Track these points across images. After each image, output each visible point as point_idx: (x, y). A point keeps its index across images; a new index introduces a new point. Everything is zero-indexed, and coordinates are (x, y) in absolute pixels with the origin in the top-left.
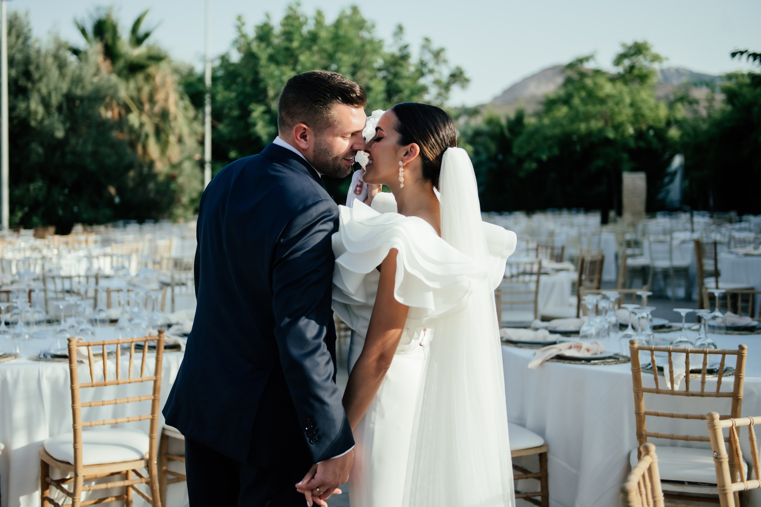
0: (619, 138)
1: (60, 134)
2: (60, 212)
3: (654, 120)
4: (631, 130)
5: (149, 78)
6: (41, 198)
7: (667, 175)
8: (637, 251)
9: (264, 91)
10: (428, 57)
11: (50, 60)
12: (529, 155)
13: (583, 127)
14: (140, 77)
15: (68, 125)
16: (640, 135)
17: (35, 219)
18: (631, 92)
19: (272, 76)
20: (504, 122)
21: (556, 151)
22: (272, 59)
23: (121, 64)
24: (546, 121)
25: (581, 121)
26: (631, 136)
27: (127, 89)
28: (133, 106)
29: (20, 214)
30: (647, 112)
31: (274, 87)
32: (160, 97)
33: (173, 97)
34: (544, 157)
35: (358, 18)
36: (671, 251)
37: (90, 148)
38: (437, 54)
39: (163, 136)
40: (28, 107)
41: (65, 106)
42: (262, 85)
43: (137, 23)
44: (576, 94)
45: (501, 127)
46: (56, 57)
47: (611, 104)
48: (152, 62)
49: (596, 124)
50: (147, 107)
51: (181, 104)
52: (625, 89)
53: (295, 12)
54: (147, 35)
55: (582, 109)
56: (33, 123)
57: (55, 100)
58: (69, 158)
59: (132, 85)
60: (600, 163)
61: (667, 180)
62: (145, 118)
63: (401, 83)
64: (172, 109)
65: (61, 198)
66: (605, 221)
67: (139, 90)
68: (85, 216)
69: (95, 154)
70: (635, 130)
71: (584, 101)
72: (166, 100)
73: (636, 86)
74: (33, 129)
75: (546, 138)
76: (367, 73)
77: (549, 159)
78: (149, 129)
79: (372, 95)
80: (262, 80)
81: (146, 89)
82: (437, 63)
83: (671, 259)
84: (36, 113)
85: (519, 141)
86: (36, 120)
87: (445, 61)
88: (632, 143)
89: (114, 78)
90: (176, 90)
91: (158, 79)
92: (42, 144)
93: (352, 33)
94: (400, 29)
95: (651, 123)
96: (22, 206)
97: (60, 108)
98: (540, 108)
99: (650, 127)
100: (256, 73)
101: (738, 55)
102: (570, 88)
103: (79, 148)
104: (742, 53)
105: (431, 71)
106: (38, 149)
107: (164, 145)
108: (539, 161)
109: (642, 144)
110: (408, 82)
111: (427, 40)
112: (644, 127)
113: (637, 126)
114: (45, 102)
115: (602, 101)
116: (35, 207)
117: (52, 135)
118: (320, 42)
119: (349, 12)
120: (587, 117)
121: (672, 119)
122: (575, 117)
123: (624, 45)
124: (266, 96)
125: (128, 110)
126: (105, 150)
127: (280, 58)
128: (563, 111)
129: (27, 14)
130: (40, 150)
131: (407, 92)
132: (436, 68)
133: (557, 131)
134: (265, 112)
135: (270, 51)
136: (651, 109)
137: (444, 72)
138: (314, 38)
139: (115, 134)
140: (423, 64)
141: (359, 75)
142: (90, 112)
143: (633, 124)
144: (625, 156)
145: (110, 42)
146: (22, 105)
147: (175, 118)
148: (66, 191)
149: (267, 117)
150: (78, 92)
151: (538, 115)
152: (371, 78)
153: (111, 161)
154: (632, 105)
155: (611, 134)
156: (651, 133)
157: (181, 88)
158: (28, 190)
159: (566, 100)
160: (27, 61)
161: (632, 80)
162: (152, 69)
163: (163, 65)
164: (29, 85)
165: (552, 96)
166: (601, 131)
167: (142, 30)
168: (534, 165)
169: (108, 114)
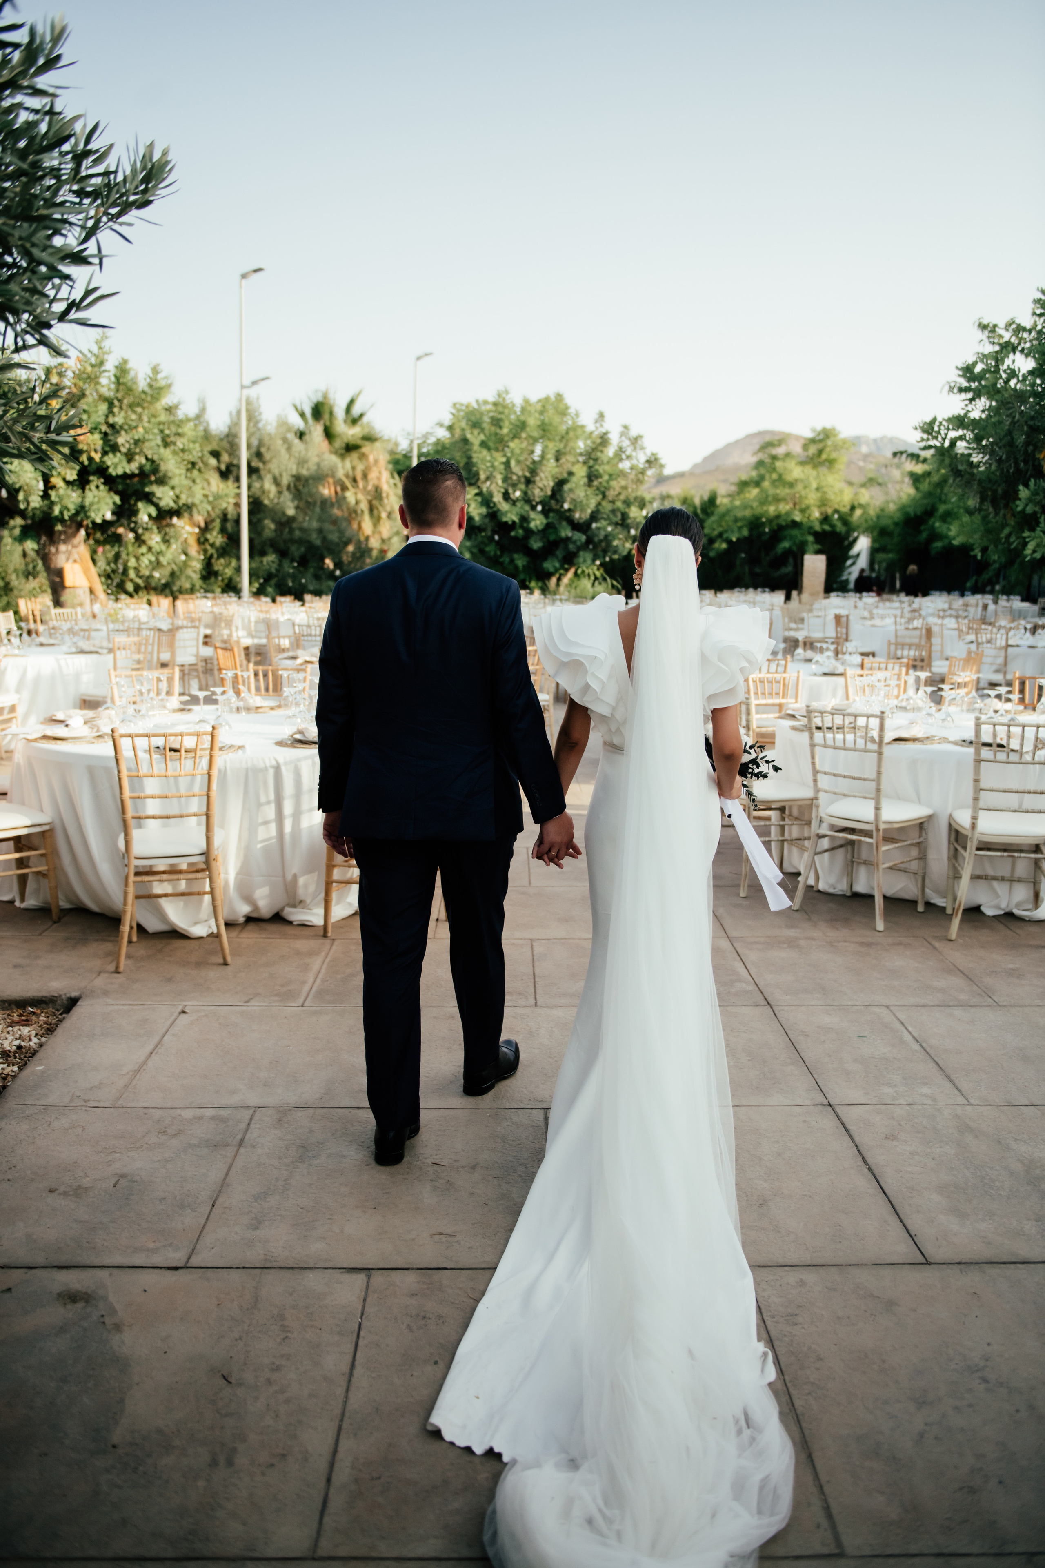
0: (805, 520)
1: (291, 512)
2: (291, 584)
3: (838, 504)
4: (816, 514)
5: (363, 456)
6: (273, 570)
7: (849, 558)
8: (800, 626)
9: (477, 474)
10: (626, 443)
11: (280, 442)
12: (720, 535)
13: (772, 510)
14: (354, 455)
15: (296, 503)
16: (826, 519)
17: (270, 590)
18: (817, 477)
19: (484, 460)
20: (697, 502)
21: (745, 532)
22: (483, 444)
23: (338, 444)
24: (737, 503)
25: (770, 504)
26: (817, 519)
27: (343, 467)
28: (348, 483)
29: (256, 585)
30: (831, 496)
31: (485, 471)
32: (373, 475)
33: (385, 475)
34: (734, 539)
35: (561, 406)
36: (824, 624)
37: (315, 524)
38: (635, 441)
39: (375, 512)
40: (262, 487)
41: (292, 485)
42: (475, 469)
43: (351, 403)
44: (767, 476)
45: (695, 508)
46: (285, 440)
47: (799, 487)
48: (367, 443)
49: (784, 508)
50: (361, 484)
51: (392, 481)
52: (814, 473)
53: (504, 399)
54: (361, 416)
55: (771, 491)
56: (266, 502)
57: (285, 480)
58: (297, 533)
59: (348, 464)
60: (786, 544)
61: (849, 562)
62: (360, 496)
63: (600, 469)
64: (385, 487)
65: (291, 571)
66: (788, 598)
67: (353, 468)
68: (311, 588)
69: (320, 531)
70: (822, 514)
71: (773, 482)
72: (379, 479)
73: (823, 470)
74: (266, 506)
75: (736, 520)
76: (571, 458)
77: (738, 539)
78: (364, 506)
79: (574, 479)
80: (474, 465)
81: (360, 467)
82: (635, 449)
83: (824, 631)
84: (269, 492)
85: (710, 522)
86: (269, 498)
87: (642, 448)
88: (817, 527)
89: (334, 459)
90: (386, 469)
91: (371, 458)
92: (273, 521)
93: (556, 420)
94: (601, 416)
95: (836, 507)
96: (258, 577)
97: (289, 487)
98: (733, 488)
99: (836, 511)
100: (470, 458)
101: (899, 455)
102: (762, 471)
103: (305, 525)
104: (902, 453)
105: (628, 457)
106: (270, 526)
107: (376, 520)
108: (729, 542)
109: (827, 528)
110: (607, 468)
111: (626, 427)
112: (830, 511)
113: (823, 509)
114: (276, 482)
115: (791, 485)
116: (268, 578)
117: (284, 514)
118: (528, 429)
119: (553, 398)
120: (777, 500)
121: (856, 503)
122: (764, 500)
123: (813, 430)
124: (478, 479)
125: (344, 488)
126: (328, 526)
127: (491, 444)
128: (754, 492)
129: (258, 399)
130: (273, 526)
131: (606, 477)
132: (634, 454)
133: (748, 513)
134: (477, 495)
135: (482, 437)
136: (835, 493)
137: (641, 459)
138: (522, 426)
139: (336, 512)
140: (621, 450)
141: (563, 460)
142: (314, 490)
143: (819, 507)
144: (810, 538)
145: (328, 423)
146: (257, 485)
147: (387, 496)
148: (296, 564)
149: (479, 499)
150: (305, 472)
151: (730, 496)
152: (573, 464)
153: (334, 537)
154: (818, 489)
155: (798, 517)
156: (836, 516)
157: (391, 466)
158: (262, 562)
159: (757, 483)
160: (261, 444)
161: (821, 464)
162: (366, 449)
163: (377, 445)
164: (261, 465)
165: (744, 477)
166: (788, 514)
167: (356, 411)
168: (724, 546)
169: (326, 491)
